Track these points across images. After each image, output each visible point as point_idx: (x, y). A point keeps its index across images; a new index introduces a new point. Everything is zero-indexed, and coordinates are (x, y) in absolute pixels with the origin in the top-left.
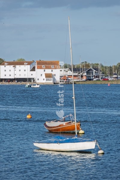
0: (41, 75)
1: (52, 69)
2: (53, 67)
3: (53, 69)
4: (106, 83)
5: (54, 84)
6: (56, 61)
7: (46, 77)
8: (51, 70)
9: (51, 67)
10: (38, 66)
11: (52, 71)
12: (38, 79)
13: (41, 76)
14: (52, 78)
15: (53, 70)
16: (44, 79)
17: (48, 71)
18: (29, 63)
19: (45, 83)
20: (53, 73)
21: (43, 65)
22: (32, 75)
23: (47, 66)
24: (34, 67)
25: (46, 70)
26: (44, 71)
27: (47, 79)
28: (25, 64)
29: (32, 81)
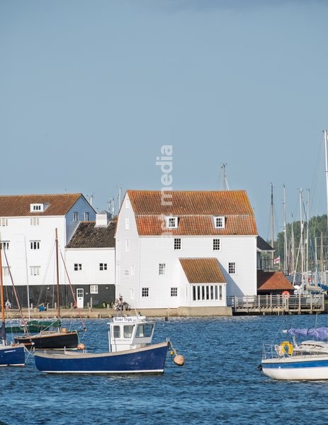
0: (162, 266)
1: (216, 237)
2: (219, 225)
3: (220, 233)
5: (235, 314)
6: (227, 193)
7: (191, 281)
8: (209, 240)
9: (209, 223)
10: (145, 221)
11: (216, 245)
12: (145, 292)
13: (161, 271)
14: (224, 285)
15: (223, 240)
16: (174, 292)
17: (197, 247)
18: (57, 206)
19: (190, 308)
20: (223, 258)
21: (165, 211)
22: (77, 267)
23: (187, 222)
24: (83, 227)
25: (185, 240)
26: (177, 245)
27: (194, 288)
28: (32, 210)
29: (80, 302)
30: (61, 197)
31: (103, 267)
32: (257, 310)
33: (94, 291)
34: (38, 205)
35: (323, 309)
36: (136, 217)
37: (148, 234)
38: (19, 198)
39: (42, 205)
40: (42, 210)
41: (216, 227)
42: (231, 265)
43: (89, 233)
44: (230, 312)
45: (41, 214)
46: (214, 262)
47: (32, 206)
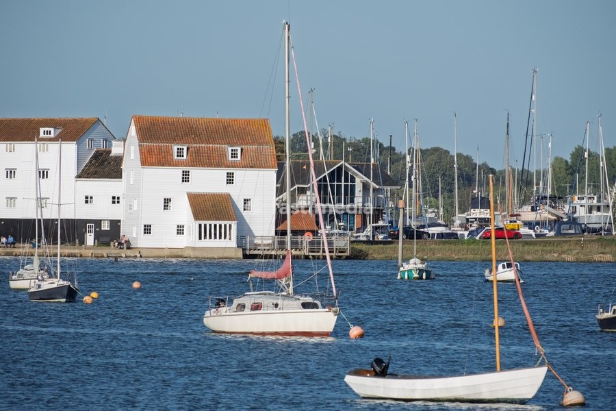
0: (167, 202)
1: (230, 170)
2: (234, 155)
3: (234, 165)
4: (548, 257)
5: (246, 256)
6: (247, 121)
7: (196, 217)
8: (222, 173)
9: (223, 154)
10: (150, 151)
11: (230, 179)
12: (147, 229)
13: (166, 207)
14: (234, 225)
15: (239, 174)
16: (180, 230)
17: (209, 180)
19: (194, 248)
20: (237, 193)
21: (174, 140)
22: (88, 200)
23: (198, 152)
24: (97, 155)
25: (195, 173)
26: (186, 177)
27: (200, 225)
28: (42, 135)
29: (90, 239)
30: (75, 121)
31: (115, 200)
32: (273, 253)
33: (105, 227)
34: (48, 129)
35: (348, 253)
36: (140, 146)
37: (151, 164)
38: (30, 121)
39: (52, 130)
40: (52, 135)
41: (230, 159)
42: (246, 201)
43: (103, 162)
44: (240, 254)
45: (50, 140)
46: (226, 199)
47: (42, 130)
